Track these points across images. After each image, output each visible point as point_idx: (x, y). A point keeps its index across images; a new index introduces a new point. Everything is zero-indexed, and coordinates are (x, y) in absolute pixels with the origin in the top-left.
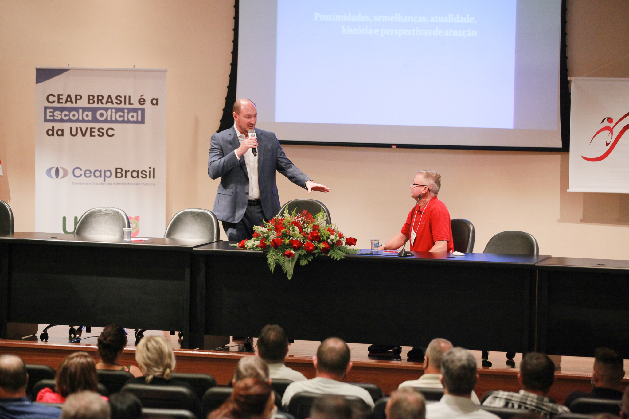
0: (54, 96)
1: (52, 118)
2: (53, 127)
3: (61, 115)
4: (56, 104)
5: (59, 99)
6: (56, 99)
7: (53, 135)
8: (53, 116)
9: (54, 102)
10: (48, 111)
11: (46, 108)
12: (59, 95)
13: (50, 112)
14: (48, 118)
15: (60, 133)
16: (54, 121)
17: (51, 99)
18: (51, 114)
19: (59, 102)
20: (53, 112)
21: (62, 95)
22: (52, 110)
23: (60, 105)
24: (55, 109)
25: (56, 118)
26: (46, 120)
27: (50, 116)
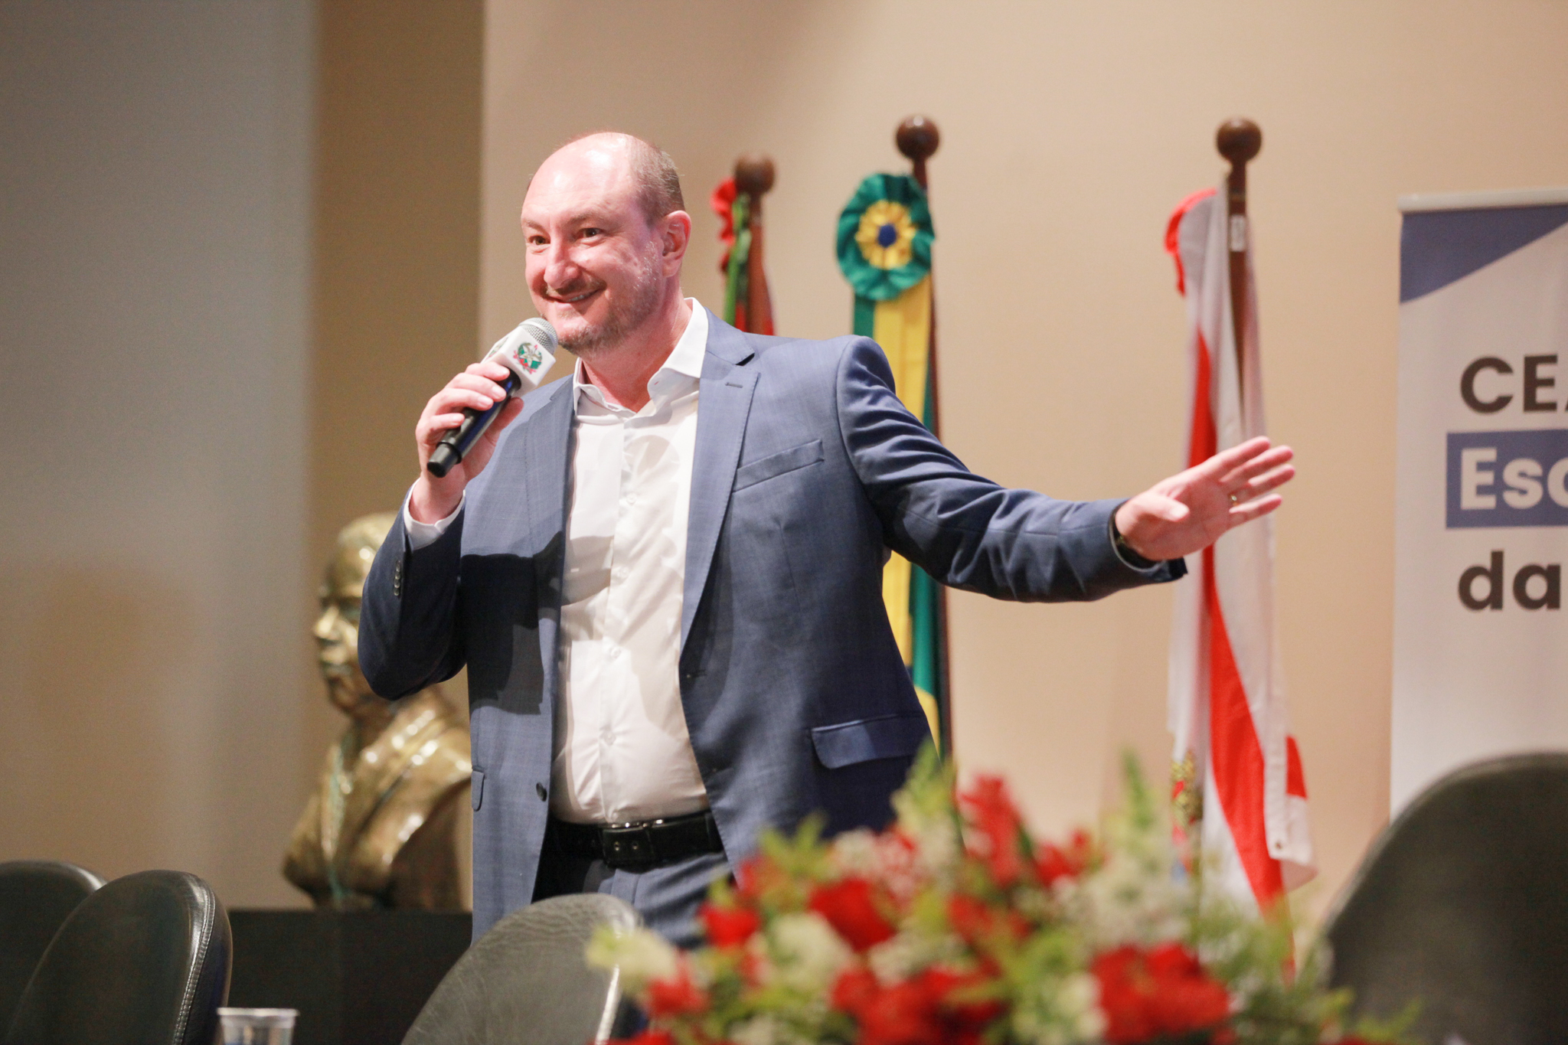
0: (1502, 367)
1: (1489, 502)
2: (1497, 557)
3: (1543, 480)
4: (1515, 419)
5: (1532, 383)
6: (1513, 384)
7: (1495, 600)
8: (1498, 488)
9: (1502, 402)
10: (1471, 457)
11: (1457, 443)
12: (1531, 363)
13: (1482, 466)
14: (1470, 500)
15: (1536, 587)
16: (1503, 516)
17: (1487, 385)
18: (1488, 478)
19: (1531, 404)
20: (1497, 467)
21: (1551, 359)
22: (1489, 455)
23: (1538, 421)
24: (1510, 445)
25: (1512, 499)
26: (1458, 517)
27: (1482, 490)
